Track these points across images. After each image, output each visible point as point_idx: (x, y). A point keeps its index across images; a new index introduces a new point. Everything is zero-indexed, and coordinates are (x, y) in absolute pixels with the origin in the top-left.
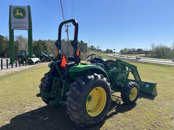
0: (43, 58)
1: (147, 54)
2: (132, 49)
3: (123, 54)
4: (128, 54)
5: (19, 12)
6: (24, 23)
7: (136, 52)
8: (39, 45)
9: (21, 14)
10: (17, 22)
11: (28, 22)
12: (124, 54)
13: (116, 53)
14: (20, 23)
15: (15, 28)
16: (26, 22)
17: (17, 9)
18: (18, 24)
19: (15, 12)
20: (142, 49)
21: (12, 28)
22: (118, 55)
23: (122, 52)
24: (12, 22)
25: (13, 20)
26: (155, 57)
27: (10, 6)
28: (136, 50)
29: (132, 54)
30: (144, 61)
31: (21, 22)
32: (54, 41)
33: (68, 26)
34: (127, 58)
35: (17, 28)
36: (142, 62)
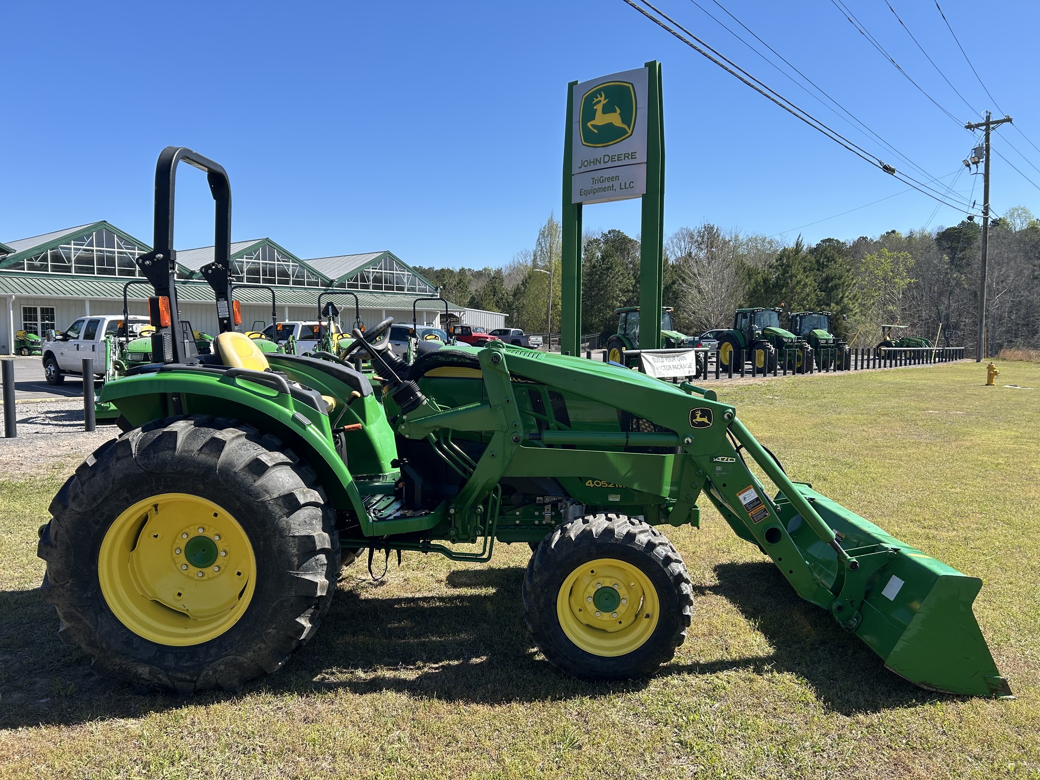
0: (765, 348)
5: (607, 110)
6: (627, 162)
8: (793, 270)
9: (615, 119)
10: (596, 161)
11: (642, 157)
14: (610, 164)
15: (587, 193)
16: (633, 155)
17: (598, 92)
18: (598, 174)
19: (589, 114)
21: (575, 200)
24: (575, 170)
25: (582, 152)
27: (571, 86)
31: (612, 159)
32: (924, 238)
33: (987, 124)
35: (594, 191)
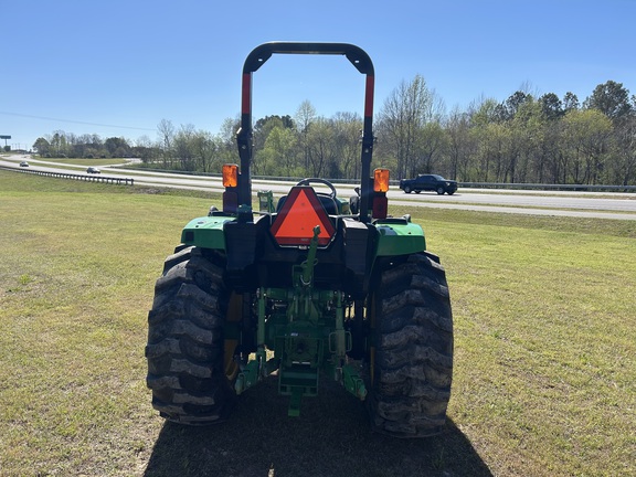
1: (147, 156)
2: (86, 137)
3: (48, 157)
4: (72, 156)
7: (105, 151)
12: (54, 157)
13: (16, 152)
20: (123, 141)
22: (27, 159)
23: (44, 150)
26: (177, 170)
28: (104, 142)
29: (90, 157)
30: (155, 185)
34: (85, 174)
36: (147, 188)
